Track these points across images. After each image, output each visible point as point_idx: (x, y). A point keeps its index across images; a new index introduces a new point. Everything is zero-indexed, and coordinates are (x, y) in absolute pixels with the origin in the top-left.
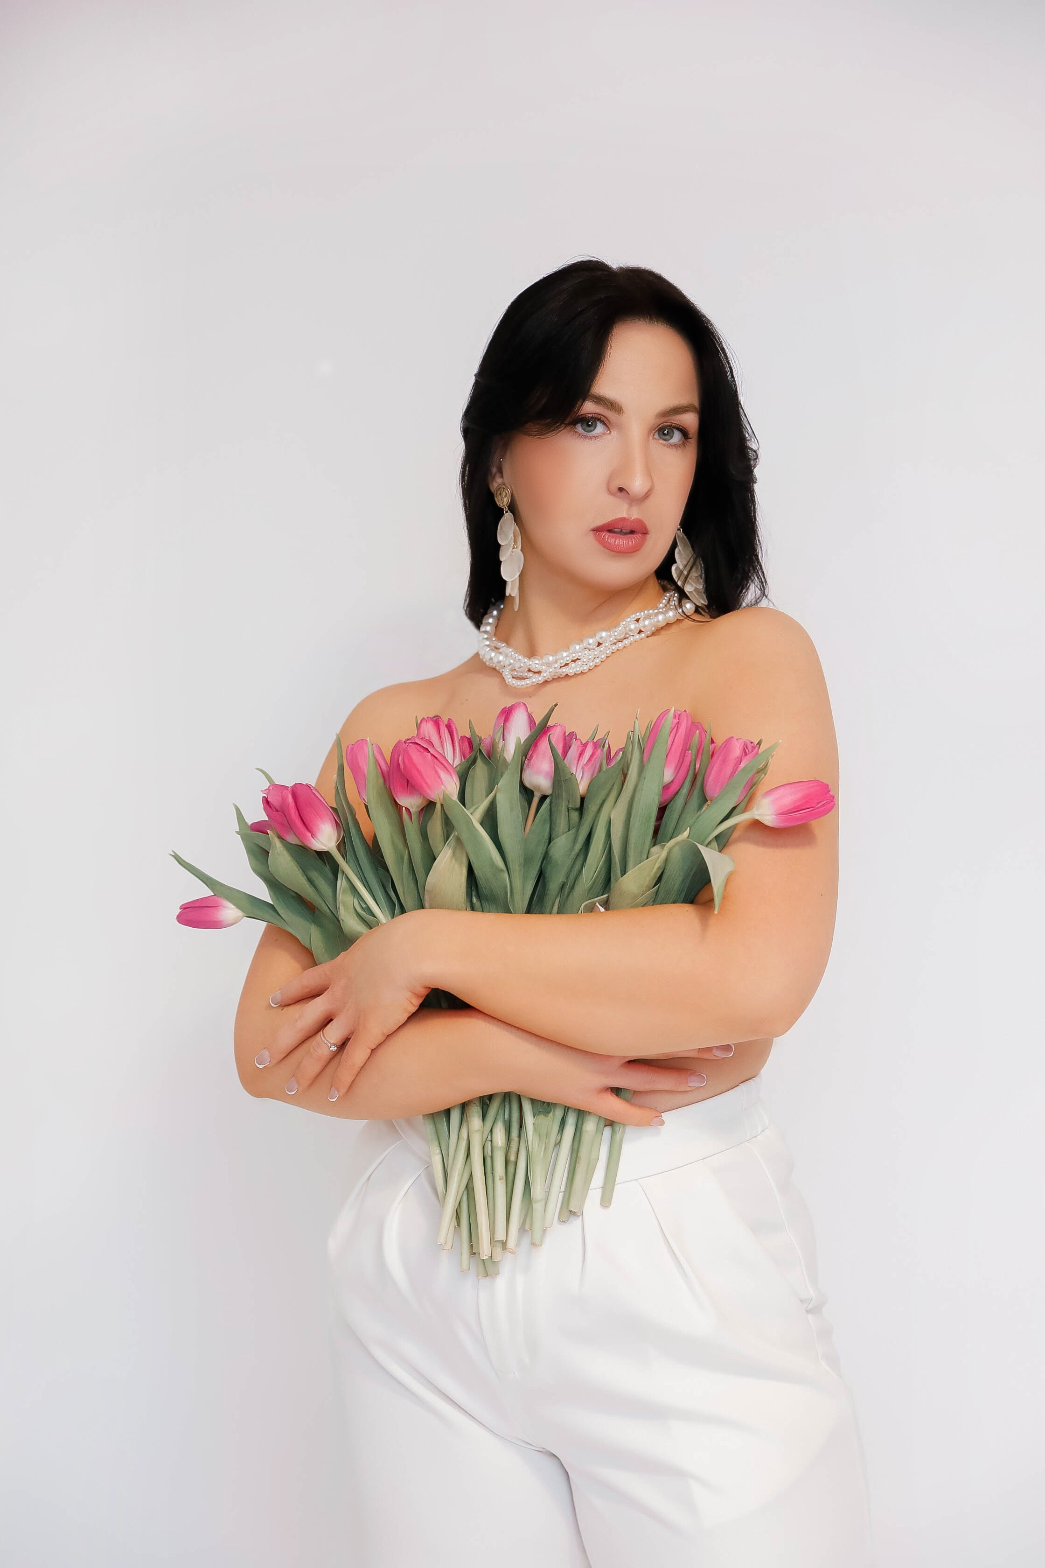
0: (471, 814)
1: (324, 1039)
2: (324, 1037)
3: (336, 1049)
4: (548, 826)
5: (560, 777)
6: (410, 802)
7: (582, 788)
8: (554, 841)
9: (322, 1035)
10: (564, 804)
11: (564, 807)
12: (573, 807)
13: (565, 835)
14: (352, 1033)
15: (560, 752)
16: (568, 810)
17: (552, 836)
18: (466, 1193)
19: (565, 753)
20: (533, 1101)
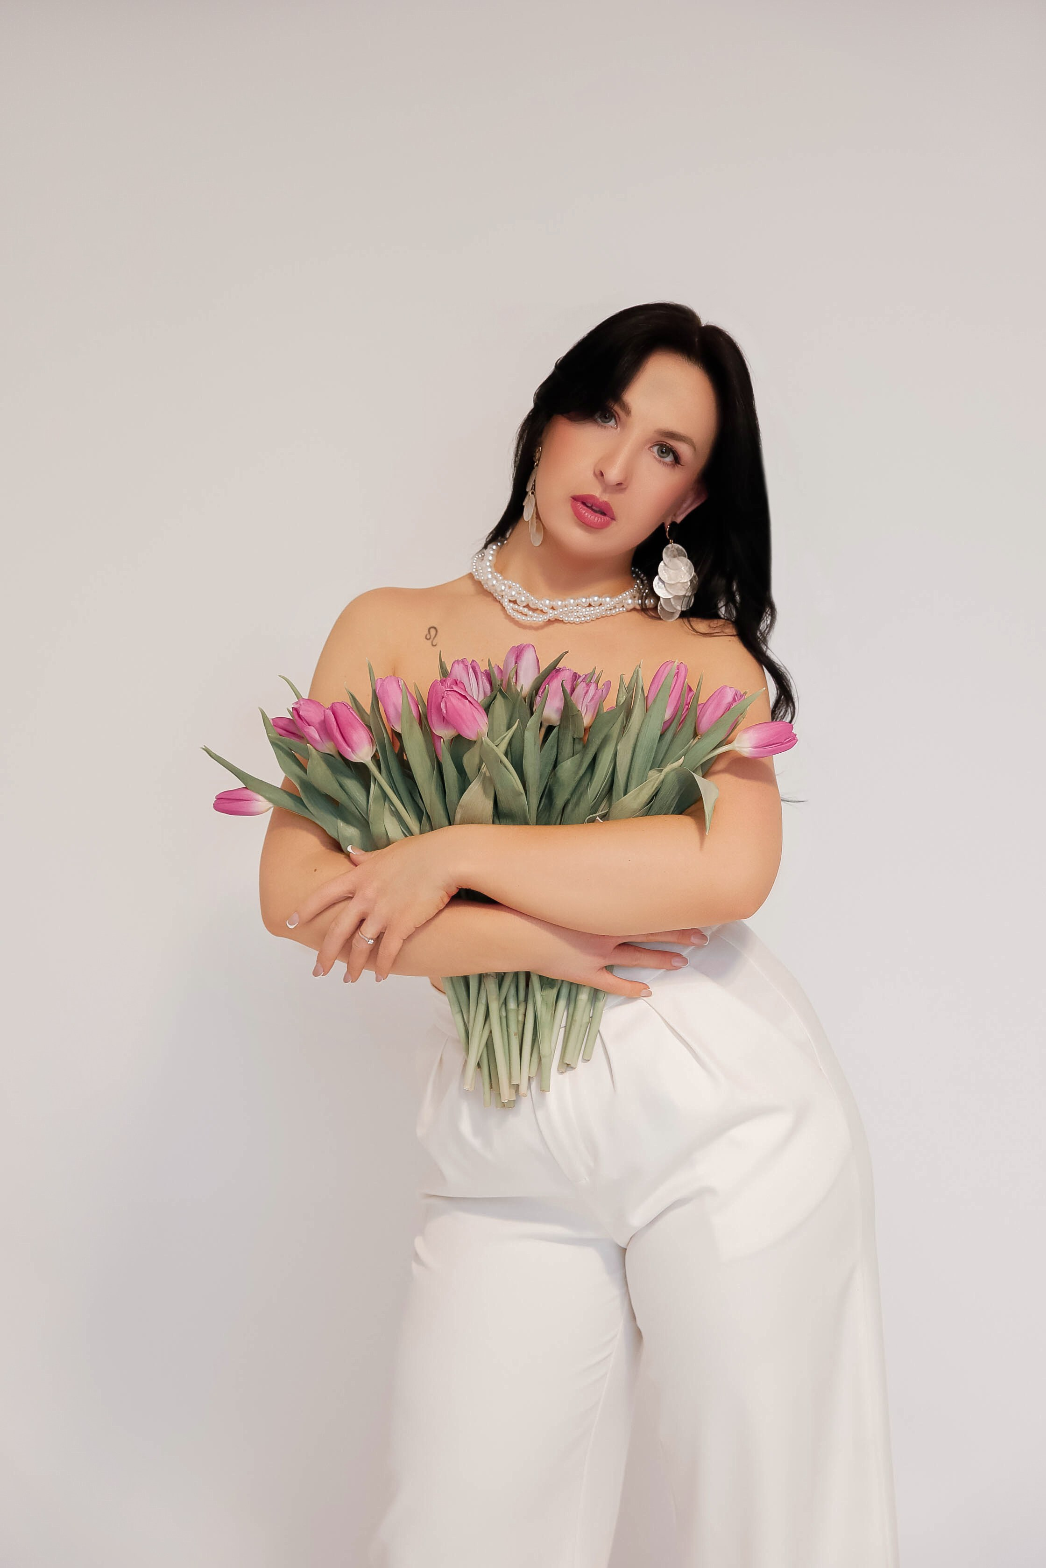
0: (497, 746)
1: (362, 936)
2: (361, 933)
3: (373, 942)
4: (555, 750)
5: (568, 712)
6: (445, 733)
7: (587, 720)
8: (561, 764)
9: (359, 933)
10: (570, 734)
11: (570, 736)
12: (578, 737)
13: (571, 759)
14: (385, 928)
15: (568, 690)
16: (574, 739)
17: (559, 759)
18: (485, 1049)
19: (573, 690)
20: (541, 977)
